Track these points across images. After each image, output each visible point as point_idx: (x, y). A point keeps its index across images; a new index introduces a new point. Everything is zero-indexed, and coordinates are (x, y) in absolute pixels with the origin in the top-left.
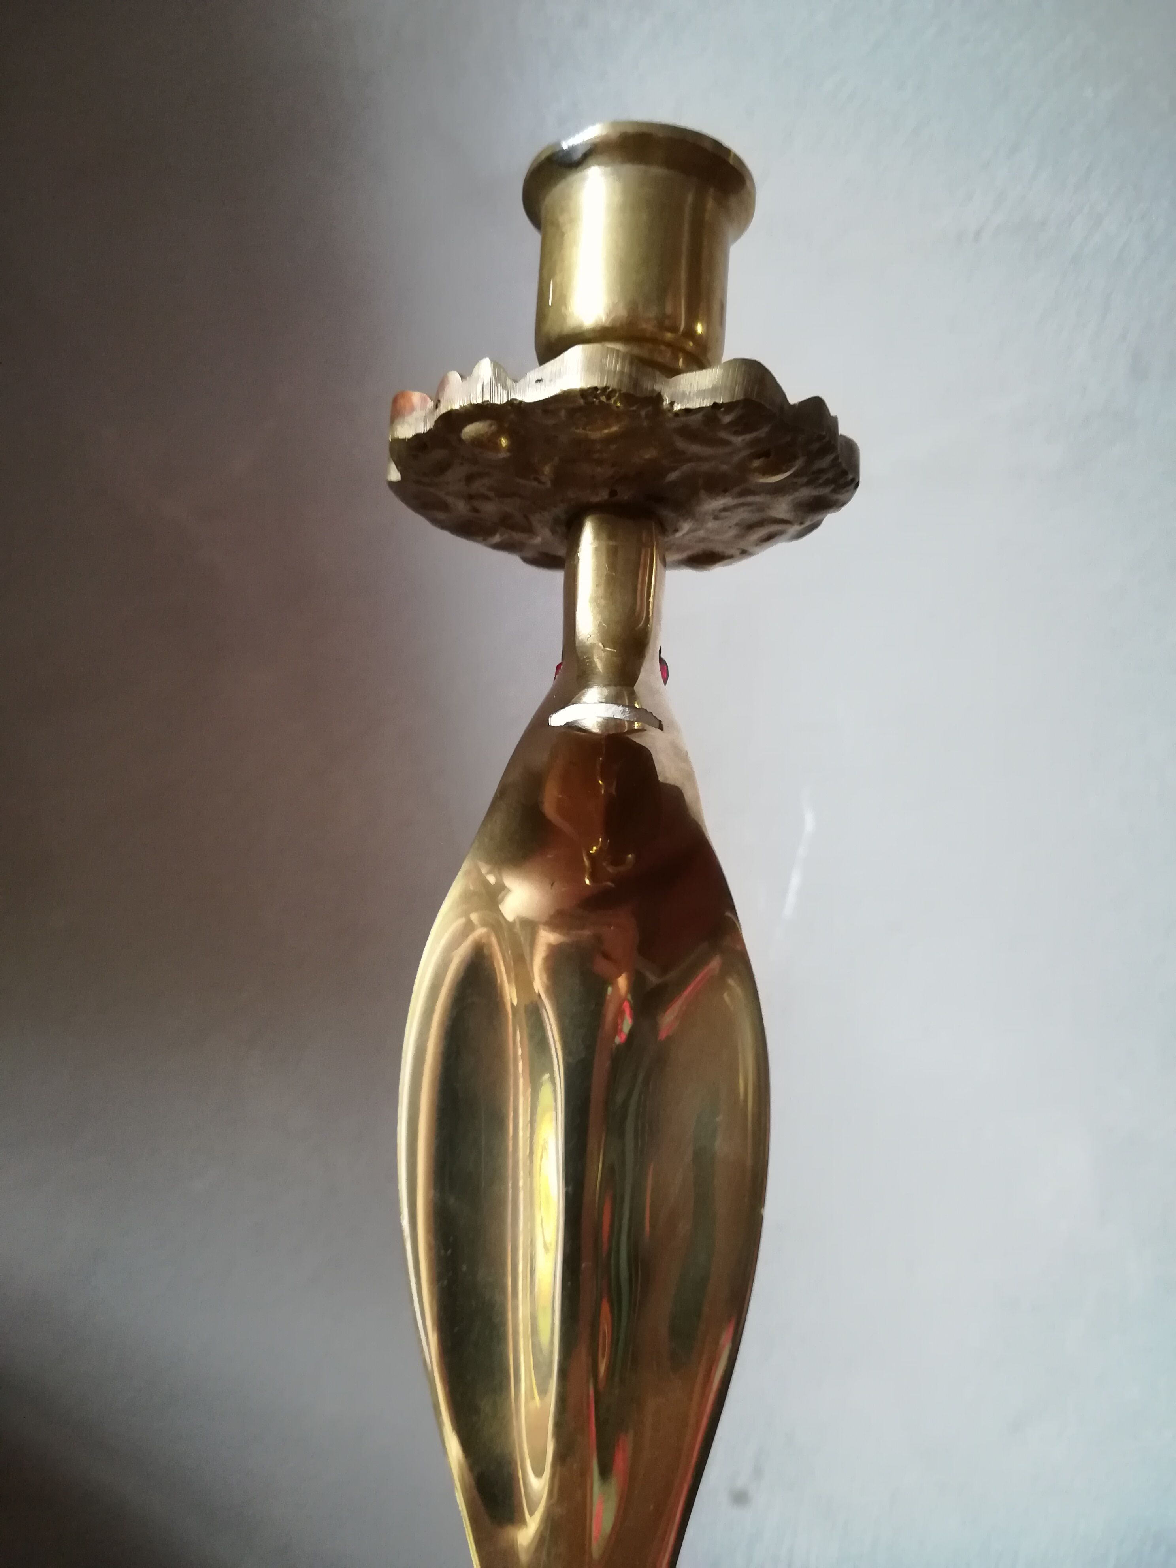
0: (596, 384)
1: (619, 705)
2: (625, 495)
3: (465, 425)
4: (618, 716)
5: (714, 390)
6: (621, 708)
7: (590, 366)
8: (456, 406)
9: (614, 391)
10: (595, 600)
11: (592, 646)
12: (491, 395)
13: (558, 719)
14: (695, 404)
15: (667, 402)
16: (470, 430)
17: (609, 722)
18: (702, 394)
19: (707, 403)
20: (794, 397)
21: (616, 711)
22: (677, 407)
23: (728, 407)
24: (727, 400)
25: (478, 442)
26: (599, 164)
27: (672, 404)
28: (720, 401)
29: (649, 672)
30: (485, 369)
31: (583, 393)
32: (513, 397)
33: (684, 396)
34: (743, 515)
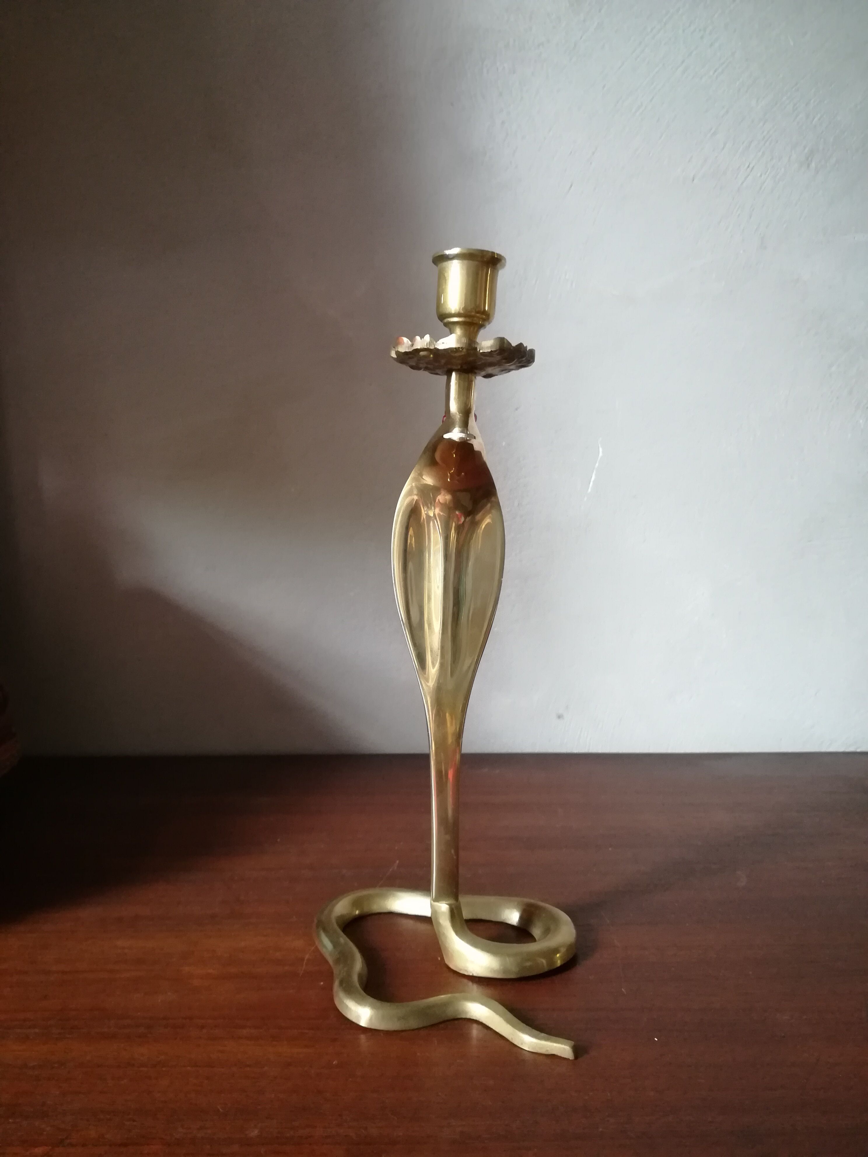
0: (459, 346)
1: (464, 433)
2: (465, 367)
3: (421, 352)
4: (464, 437)
5: (491, 347)
6: (464, 434)
7: (459, 341)
8: (419, 348)
9: (464, 348)
10: (455, 398)
11: (456, 414)
12: (429, 346)
13: (446, 436)
14: (486, 351)
15: (478, 350)
16: (422, 353)
17: (461, 438)
18: (488, 348)
19: (489, 351)
20: (514, 344)
21: (463, 435)
22: (481, 351)
23: (495, 351)
24: (495, 350)
25: (424, 356)
26: (457, 260)
27: (480, 350)
28: (493, 350)
29: (472, 419)
30: (427, 338)
31: (456, 348)
32: (436, 347)
33: (482, 348)
34: (499, 369)
